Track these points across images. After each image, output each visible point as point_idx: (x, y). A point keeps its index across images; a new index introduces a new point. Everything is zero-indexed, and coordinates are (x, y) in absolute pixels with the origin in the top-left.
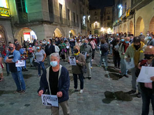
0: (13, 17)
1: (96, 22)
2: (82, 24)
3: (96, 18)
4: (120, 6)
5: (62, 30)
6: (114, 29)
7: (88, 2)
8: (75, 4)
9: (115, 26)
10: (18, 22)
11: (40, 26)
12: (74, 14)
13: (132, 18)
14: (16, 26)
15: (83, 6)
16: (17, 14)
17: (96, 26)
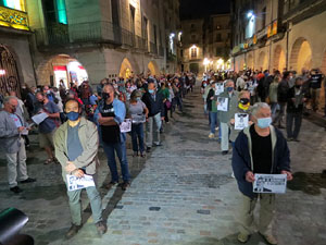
0: (36, 31)
1: (194, 47)
2: (167, 49)
3: (194, 37)
4: (250, 15)
5: (134, 60)
6: (234, 62)
7: (178, 4)
8: (158, 6)
9: (236, 55)
10: (46, 43)
11: (95, 52)
12: (155, 27)
13: (281, 39)
14: (42, 52)
15: (170, 11)
16: (43, 25)
17: (194, 55)
